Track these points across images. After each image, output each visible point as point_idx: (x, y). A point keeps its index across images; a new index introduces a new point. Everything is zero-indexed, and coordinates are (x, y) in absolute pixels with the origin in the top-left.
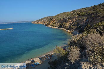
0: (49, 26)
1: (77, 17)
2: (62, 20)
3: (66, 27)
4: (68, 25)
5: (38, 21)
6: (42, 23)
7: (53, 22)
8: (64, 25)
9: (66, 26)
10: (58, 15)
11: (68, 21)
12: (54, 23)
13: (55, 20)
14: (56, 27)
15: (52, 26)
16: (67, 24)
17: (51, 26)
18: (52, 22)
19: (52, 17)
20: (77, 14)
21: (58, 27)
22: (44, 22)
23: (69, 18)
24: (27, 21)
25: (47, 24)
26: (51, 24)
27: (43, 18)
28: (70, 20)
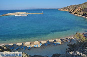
0: (73, 13)
5: (64, 8)
6: (67, 10)
10: (84, 3)
12: (78, 11)
13: (80, 8)
14: (80, 15)
15: (77, 14)
17: (75, 13)
18: (77, 10)
19: (78, 5)
21: (82, 16)
22: (69, 10)
24: (55, 8)
25: (71, 11)
26: (75, 12)
27: (69, 7)
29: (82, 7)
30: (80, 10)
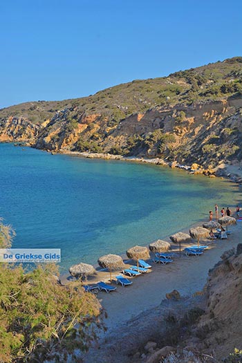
0: (66, 149)
1: (224, 101)
2: (140, 117)
3: (168, 151)
4: (178, 141)
6: (4, 138)
7: (89, 128)
8: (161, 141)
9: (169, 145)
10: (108, 93)
11: (179, 123)
12: (90, 134)
13: (99, 119)
14: (114, 157)
15: (86, 149)
16: (177, 137)
17: (77, 148)
18: (81, 128)
19: (75, 103)
20: (223, 89)
21: (126, 155)
23: (179, 108)
25: (47, 140)
26: (73, 138)
28: (191, 120)
29: (104, 115)
30: (97, 126)
